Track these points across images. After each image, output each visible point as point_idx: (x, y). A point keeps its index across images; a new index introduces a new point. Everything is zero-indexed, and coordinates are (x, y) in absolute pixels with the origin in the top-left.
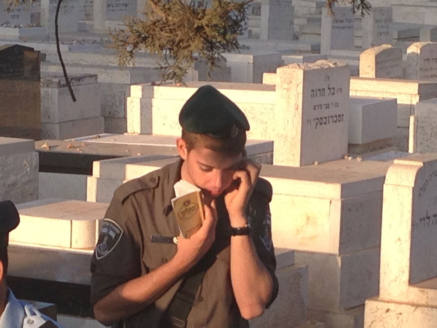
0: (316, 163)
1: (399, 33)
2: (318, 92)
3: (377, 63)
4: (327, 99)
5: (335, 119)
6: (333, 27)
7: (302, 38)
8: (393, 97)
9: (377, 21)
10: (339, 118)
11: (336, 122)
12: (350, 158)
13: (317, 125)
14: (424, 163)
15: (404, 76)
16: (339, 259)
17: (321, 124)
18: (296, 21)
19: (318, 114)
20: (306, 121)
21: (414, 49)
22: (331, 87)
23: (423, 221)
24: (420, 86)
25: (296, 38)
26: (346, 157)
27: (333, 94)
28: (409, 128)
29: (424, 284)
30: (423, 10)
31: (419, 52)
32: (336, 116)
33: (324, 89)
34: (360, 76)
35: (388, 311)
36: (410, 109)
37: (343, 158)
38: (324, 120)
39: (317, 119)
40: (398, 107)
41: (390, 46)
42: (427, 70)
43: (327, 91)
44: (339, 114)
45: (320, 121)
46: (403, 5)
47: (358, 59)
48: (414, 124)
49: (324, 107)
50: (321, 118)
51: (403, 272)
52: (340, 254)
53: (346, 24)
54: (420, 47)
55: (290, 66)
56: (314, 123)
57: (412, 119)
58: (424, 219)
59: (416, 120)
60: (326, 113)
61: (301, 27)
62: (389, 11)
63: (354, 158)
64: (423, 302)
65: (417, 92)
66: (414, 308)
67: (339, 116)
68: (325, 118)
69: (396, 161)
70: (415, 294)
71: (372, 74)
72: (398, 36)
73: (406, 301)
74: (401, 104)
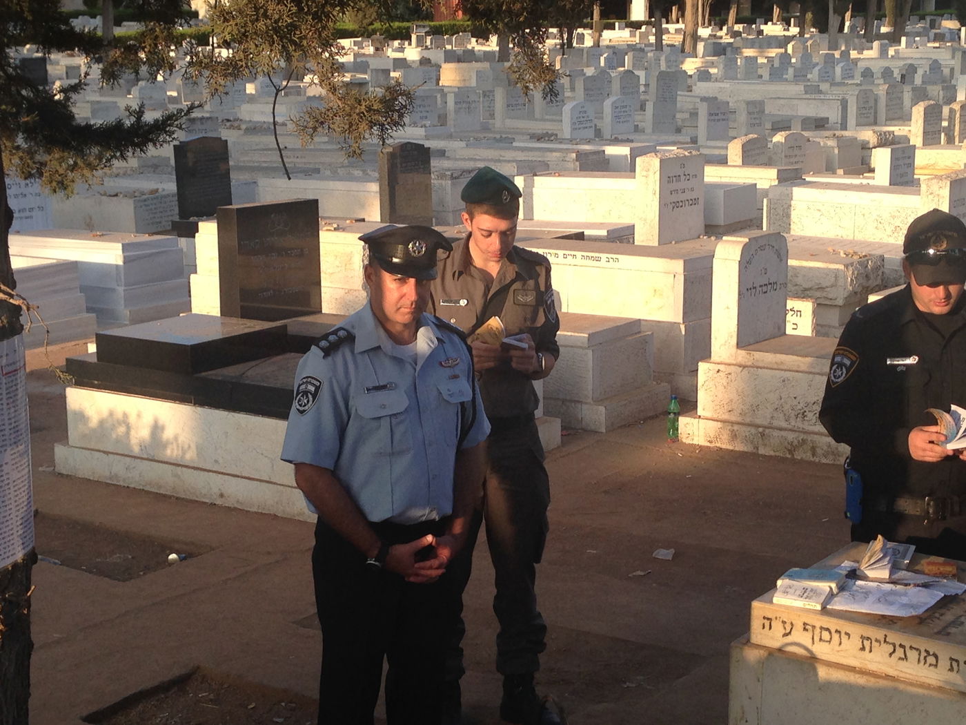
0: (673, 242)
1: (773, 123)
2: (674, 179)
3: (744, 152)
4: (683, 184)
5: (691, 202)
6: (709, 120)
7: (684, 131)
8: (754, 182)
9: (749, 113)
10: (694, 202)
11: (691, 205)
12: (705, 237)
13: (673, 208)
14: (749, 239)
15: (768, 164)
16: (683, 327)
17: (677, 207)
18: (678, 116)
19: (674, 198)
20: (663, 205)
21: (779, 138)
22: (686, 173)
23: (750, 291)
24: (778, 171)
25: (678, 131)
26: (701, 237)
27: (688, 180)
28: (762, 209)
29: (749, 347)
30: (795, 102)
31: (784, 141)
32: (692, 200)
33: (679, 176)
34: (729, 164)
35: (718, 371)
36: (766, 193)
37: (699, 237)
38: (681, 204)
39: (674, 203)
40: (758, 191)
41: (756, 136)
42: (791, 157)
43: (683, 178)
44: (695, 197)
45: (677, 205)
46: (779, 98)
47: (727, 148)
48: (767, 206)
49: (680, 192)
50: (678, 202)
51: (732, 337)
52: (683, 323)
53: (721, 117)
54: (785, 136)
55: (648, 155)
56: (671, 207)
57: (765, 200)
58: (751, 289)
59: (770, 201)
60: (683, 197)
61: (683, 120)
62: (762, 103)
63: (709, 237)
64: (750, 363)
65: (776, 177)
66: (741, 368)
67: (695, 199)
68: (682, 201)
69: (724, 238)
70: (742, 356)
71: (739, 162)
72: (772, 126)
73: (734, 362)
74: (762, 189)
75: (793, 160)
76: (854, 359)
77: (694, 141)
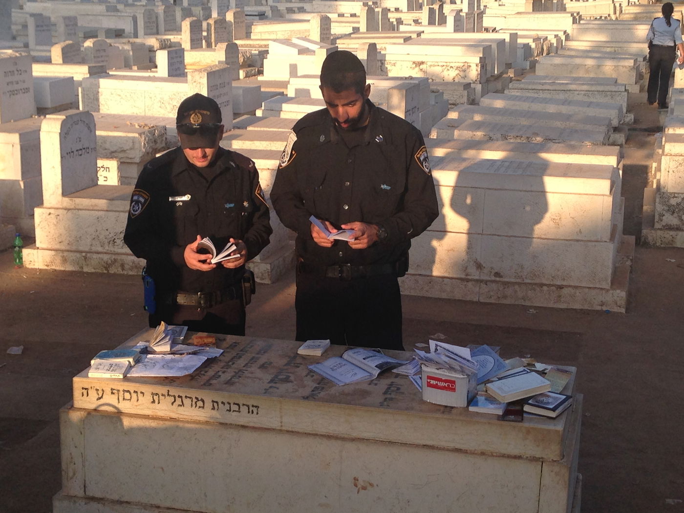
0: (12, 121)
1: (85, 34)
2: (9, 73)
3: (63, 54)
4: (16, 78)
5: (23, 91)
6: (37, 30)
7: (18, 38)
8: (71, 76)
9: (67, 26)
10: (27, 90)
11: (24, 93)
12: (36, 117)
13: (10, 95)
14: (66, 117)
15: (82, 62)
16: (22, 184)
17: (13, 95)
18: (13, 27)
19: (11, 88)
20: (2, 93)
21: (89, 43)
22: (18, 69)
23: (69, 154)
24: (89, 67)
25: (14, 38)
26: (33, 116)
27: (20, 74)
28: (78, 95)
29: (72, 195)
30: (101, 18)
31: (92, 46)
32: (24, 89)
33: (13, 71)
34: (53, 62)
35: (50, 214)
36: (80, 83)
37: (31, 117)
38: (16, 92)
39: (11, 91)
40: (74, 82)
41: (71, 42)
42: (98, 57)
43: (16, 72)
44: (26, 87)
45: (13, 93)
46: (88, 15)
47: (50, 51)
48: (82, 92)
49: (14, 83)
50: (13, 91)
51: (58, 188)
52: (22, 180)
53: (45, 28)
54: (93, 42)
56: (8, 94)
57: (80, 89)
58: (69, 153)
59: (83, 90)
60: (16, 87)
61: (17, 31)
62: (75, 18)
63: (40, 116)
64: (72, 207)
65: (87, 72)
66: (66, 211)
67: (27, 89)
68: (16, 90)
69: (48, 116)
70: (67, 202)
71: (61, 61)
72: (84, 35)
73: (61, 207)
74: (77, 81)
75: (100, 59)
76: (147, 197)
77: (26, 46)
